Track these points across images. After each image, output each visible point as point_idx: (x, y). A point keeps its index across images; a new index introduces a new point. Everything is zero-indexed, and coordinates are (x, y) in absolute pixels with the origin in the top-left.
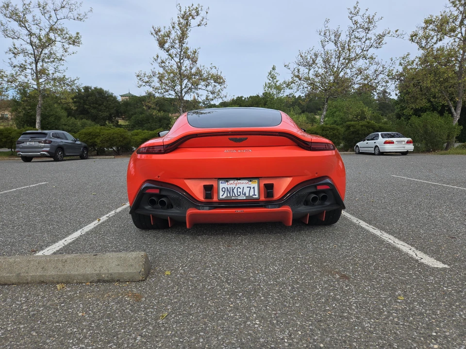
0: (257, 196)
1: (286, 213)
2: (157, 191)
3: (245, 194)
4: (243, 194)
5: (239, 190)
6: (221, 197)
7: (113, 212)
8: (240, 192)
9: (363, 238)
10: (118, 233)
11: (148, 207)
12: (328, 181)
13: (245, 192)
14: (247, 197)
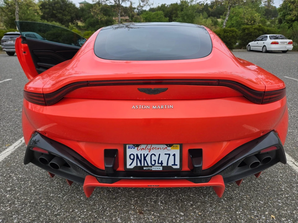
0: (178, 167)
3: (162, 163)
5: (154, 158)
6: (128, 167)
8: (155, 161)
13: (162, 161)
14: (164, 167)
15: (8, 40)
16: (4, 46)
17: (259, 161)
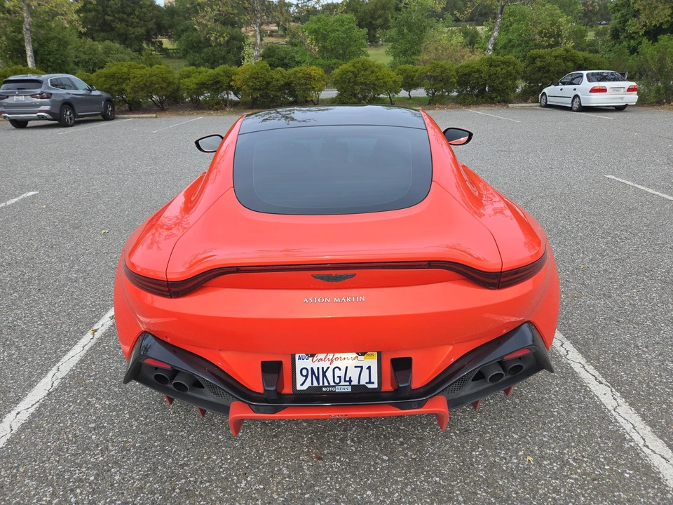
2: (167, 366)
3: (350, 381)
4: (345, 381)
5: (337, 373)
6: (299, 388)
8: (340, 377)
13: (350, 377)
14: (353, 387)
15: (13, 94)
16: (5, 107)
17: (502, 372)
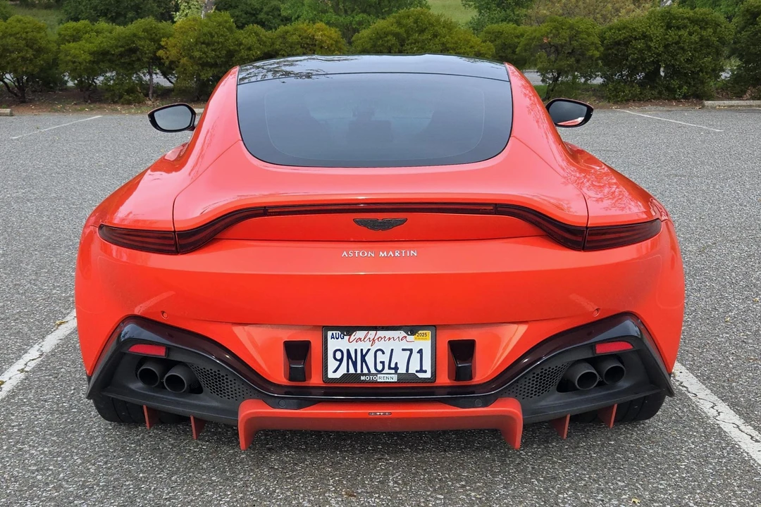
0: (428, 375)
1: (507, 419)
2: (161, 353)
3: (396, 368)
4: (390, 368)
5: (380, 357)
6: (331, 375)
7: (33, 353)
8: (383, 363)
9: (717, 474)
10: (58, 435)
11: (137, 386)
12: (631, 327)
13: (396, 364)
14: (400, 376)
17: (595, 372)
